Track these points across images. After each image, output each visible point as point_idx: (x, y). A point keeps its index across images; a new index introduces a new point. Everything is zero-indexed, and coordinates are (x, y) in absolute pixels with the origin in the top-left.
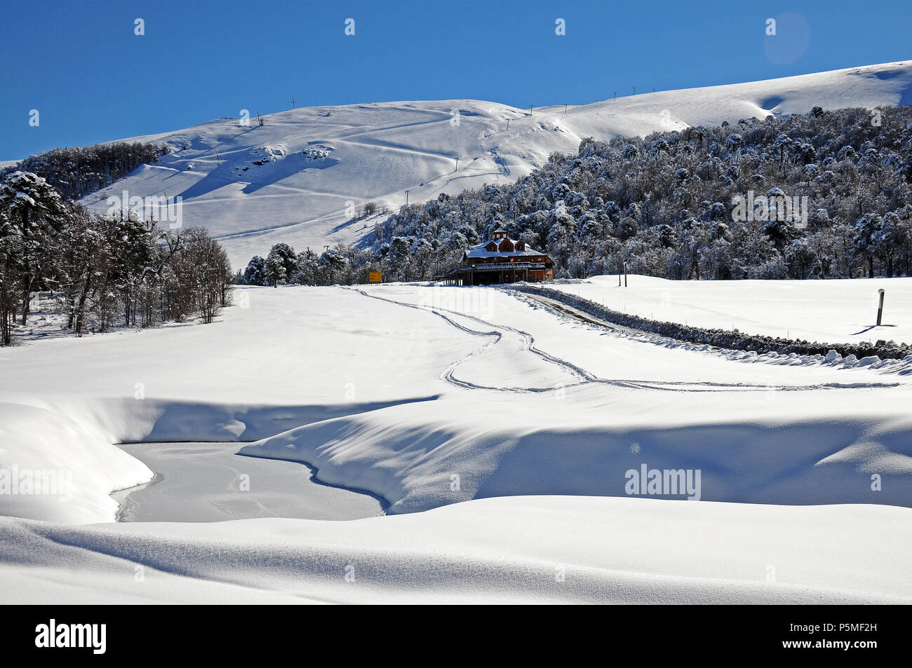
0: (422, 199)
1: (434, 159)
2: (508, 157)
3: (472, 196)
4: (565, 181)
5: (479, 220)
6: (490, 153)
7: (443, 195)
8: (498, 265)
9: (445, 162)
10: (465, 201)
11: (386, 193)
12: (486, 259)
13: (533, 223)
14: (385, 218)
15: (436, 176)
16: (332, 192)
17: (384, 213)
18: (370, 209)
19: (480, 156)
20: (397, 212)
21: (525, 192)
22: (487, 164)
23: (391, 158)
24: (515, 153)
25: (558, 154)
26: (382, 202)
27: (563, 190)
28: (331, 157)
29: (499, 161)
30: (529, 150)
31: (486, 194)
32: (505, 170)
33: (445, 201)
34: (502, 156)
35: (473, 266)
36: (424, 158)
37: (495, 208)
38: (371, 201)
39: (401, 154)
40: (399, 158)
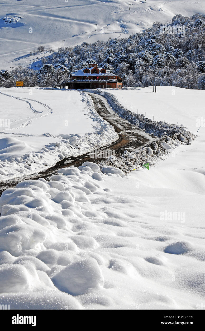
0: (72, 45)
1: (83, 24)
2: (128, 24)
3: (102, 44)
4: (154, 38)
5: (100, 57)
6: (117, 22)
7: (85, 43)
8: (89, 80)
9: (89, 26)
10: (97, 47)
11: (52, 41)
12: (82, 77)
13: (127, 59)
14: (50, 54)
15: (83, 33)
16: (19, 40)
17: (49, 51)
18: (41, 49)
19: (111, 23)
20: (57, 51)
21: (130, 43)
22: (115, 28)
23: (56, 23)
24: (132, 22)
25: (159, 23)
26: (48, 46)
27: (151, 42)
28: (20, 22)
29: (122, 26)
30: (141, 21)
31: (110, 43)
32: (126, 31)
33: (85, 46)
34: (124, 24)
35: (75, 80)
36: (77, 24)
37: (110, 51)
38: (42, 45)
39: (63, 22)
40: (62, 24)
